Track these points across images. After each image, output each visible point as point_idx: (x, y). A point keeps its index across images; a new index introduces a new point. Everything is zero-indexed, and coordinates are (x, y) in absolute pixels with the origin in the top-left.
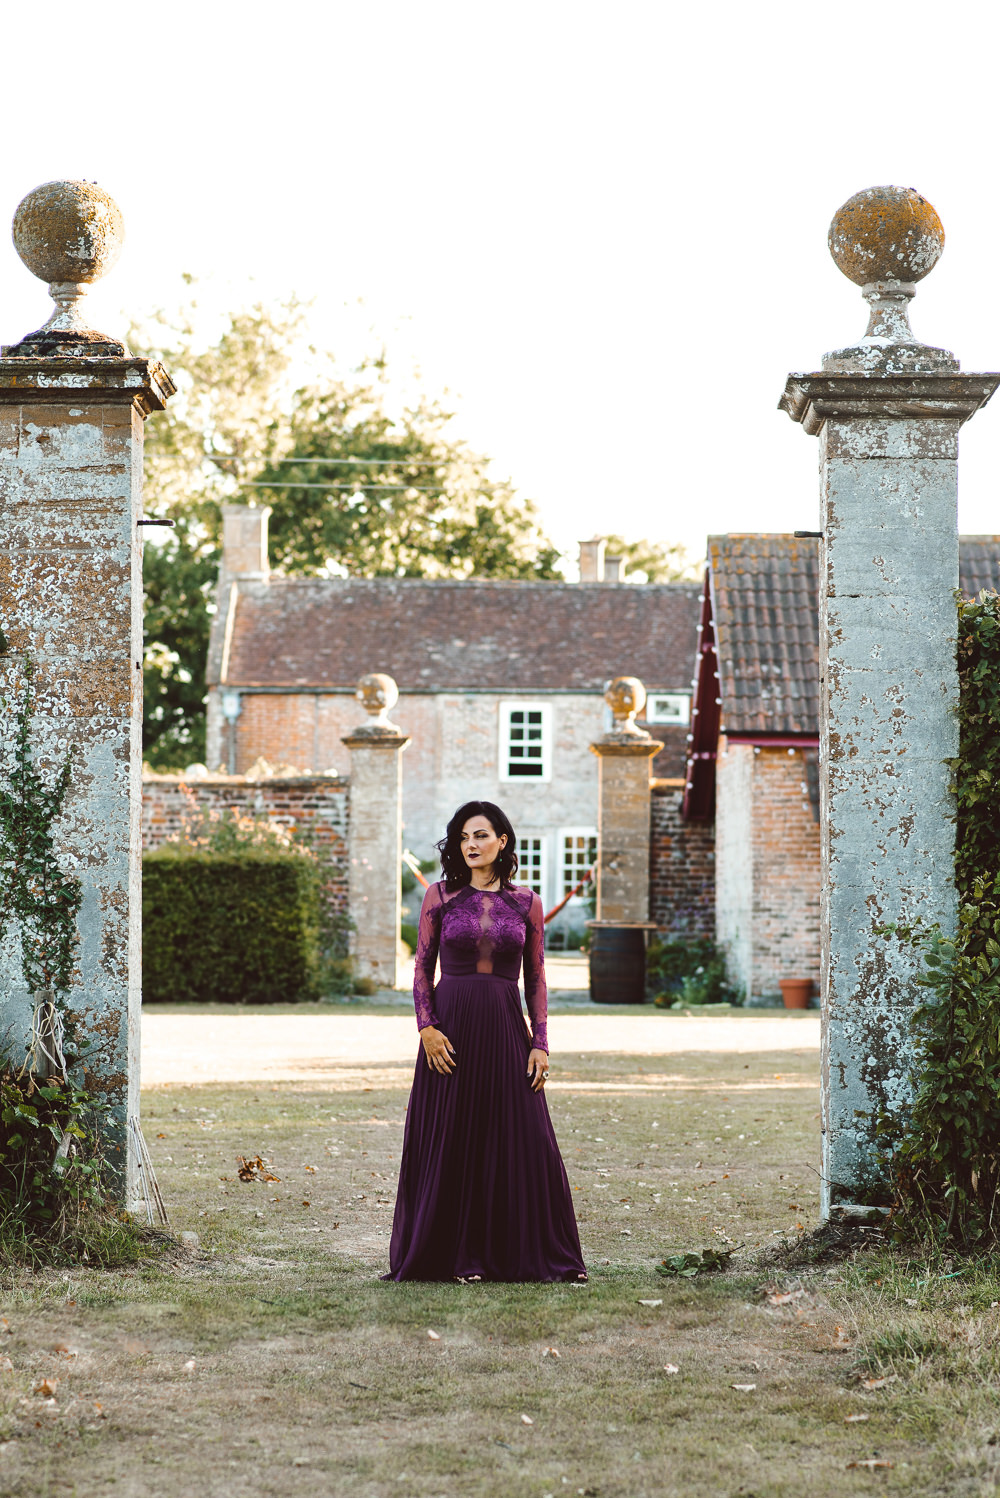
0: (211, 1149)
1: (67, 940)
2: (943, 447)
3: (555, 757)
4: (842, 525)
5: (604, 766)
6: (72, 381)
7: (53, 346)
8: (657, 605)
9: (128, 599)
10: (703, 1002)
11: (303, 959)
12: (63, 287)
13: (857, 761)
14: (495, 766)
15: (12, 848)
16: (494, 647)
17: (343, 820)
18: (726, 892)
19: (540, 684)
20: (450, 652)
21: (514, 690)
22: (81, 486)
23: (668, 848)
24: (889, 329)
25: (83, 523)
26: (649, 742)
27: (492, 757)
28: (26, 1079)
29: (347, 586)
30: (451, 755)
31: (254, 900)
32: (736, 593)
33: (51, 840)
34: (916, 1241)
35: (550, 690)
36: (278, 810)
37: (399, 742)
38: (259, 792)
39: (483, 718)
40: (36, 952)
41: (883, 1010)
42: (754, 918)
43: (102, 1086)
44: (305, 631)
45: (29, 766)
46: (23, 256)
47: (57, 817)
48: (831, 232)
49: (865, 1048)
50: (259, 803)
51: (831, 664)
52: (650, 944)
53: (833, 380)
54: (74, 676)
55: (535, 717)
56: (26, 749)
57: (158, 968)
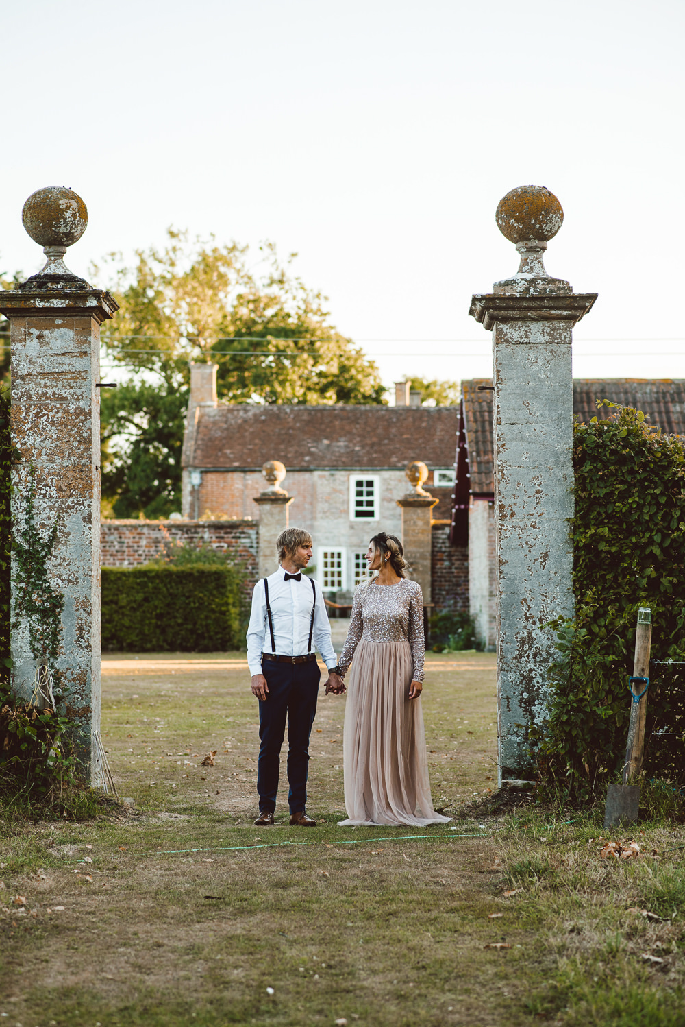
0: (157, 744)
1: (56, 629)
2: (563, 337)
3: (382, 506)
4: (505, 382)
5: (405, 512)
6: (56, 303)
7: (45, 283)
8: (439, 419)
9: (90, 429)
10: (461, 649)
11: (230, 626)
12: (52, 249)
13: (515, 520)
14: (347, 512)
15: (24, 575)
16: (346, 443)
17: (255, 545)
18: (474, 585)
19: (373, 465)
20: (321, 447)
21: (358, 468)
22: (62, 364)
23: (442, 560)
24: (532, 269)
25: (63, 386)
26: (431, 499)
27: (345, 507)
28: (31, 710)
29: (262, 409)
30: (322, 506)
31: (201, 592)
32: (478, 413)
33: (46, 570)
34: (550, 802)
35: (378, 468)
36: (217, 540)
37: (286, 500)
38: (206, 529)
39: (340, 485)
40: (38, 636)
41: (532, 665)
42: (490, 600)
43: (76, 713)
44: (238, 435)
45: (32, 528)
46: (28, 231)
47: (49, 557)
48: (497, 212)
49: (521, 688)
50: (206, 536)
51: (499, 463)
52: (432, 615)
53: (499, 298)
54: (59, 475)
55: (370, 484)
56: (31, 518)
57: (146, 632)
